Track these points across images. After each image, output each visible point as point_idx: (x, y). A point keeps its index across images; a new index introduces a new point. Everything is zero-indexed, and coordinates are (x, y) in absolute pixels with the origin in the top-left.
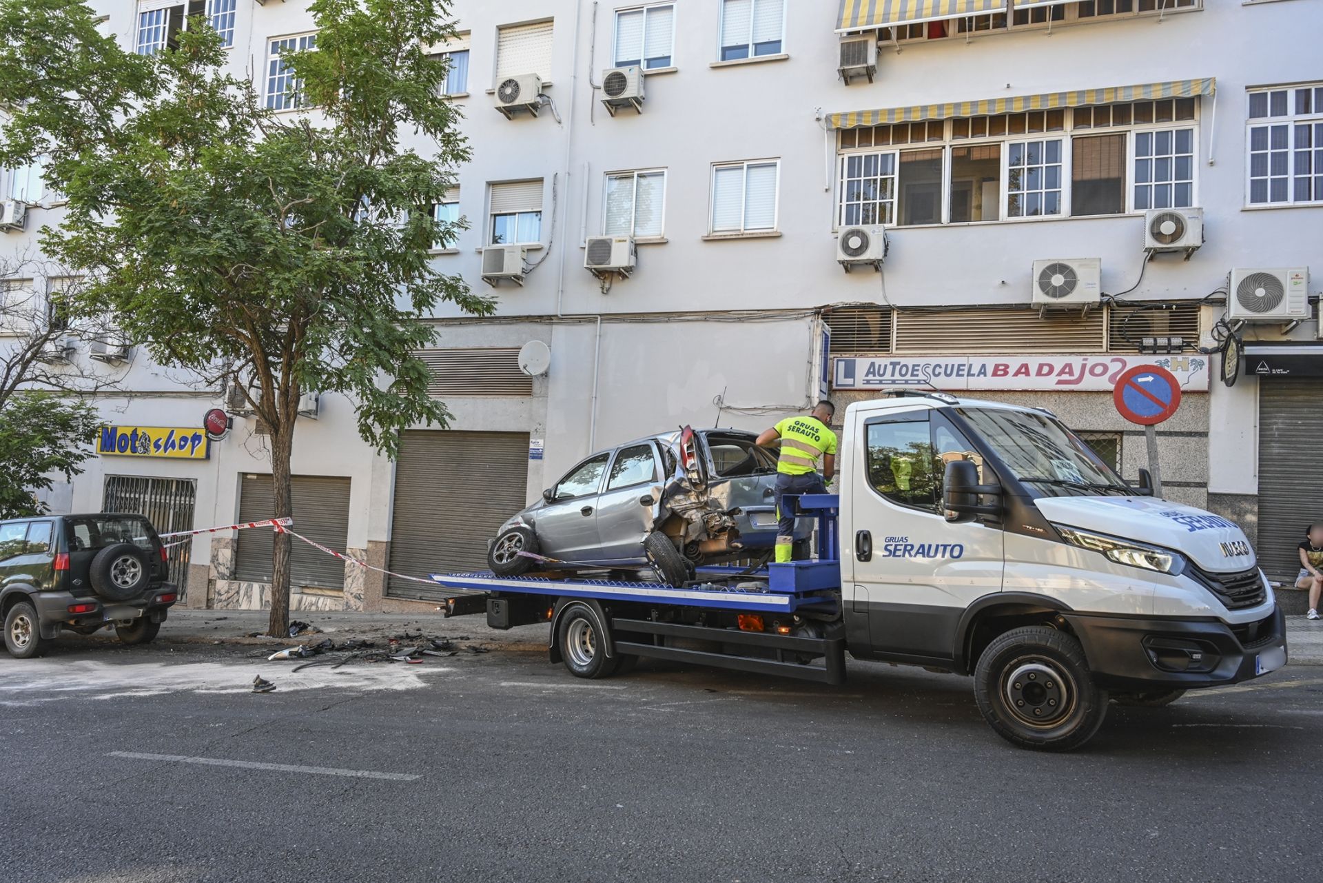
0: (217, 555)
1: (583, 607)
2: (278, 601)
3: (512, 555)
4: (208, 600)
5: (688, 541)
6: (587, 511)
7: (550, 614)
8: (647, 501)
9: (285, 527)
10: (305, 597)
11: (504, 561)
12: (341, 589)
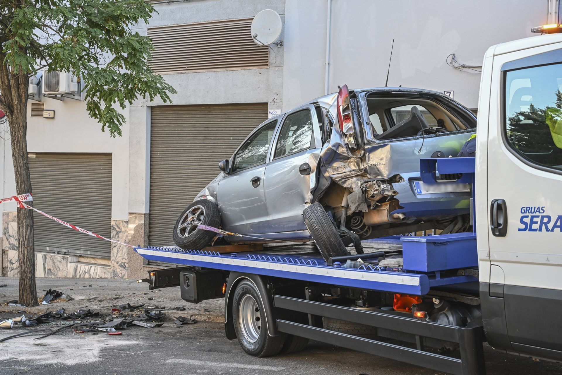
0: (8, 228)
1: (249, 283)
2: (25, 271)
3: (194, 228)
4: (3, 268)
5: (350, 213)
6: (256, 181)
7: (224, 289)
8: (305, 170)
9: (25, 203)
10: (79, 265)
11: (186, 235)
12: (109, 258)
